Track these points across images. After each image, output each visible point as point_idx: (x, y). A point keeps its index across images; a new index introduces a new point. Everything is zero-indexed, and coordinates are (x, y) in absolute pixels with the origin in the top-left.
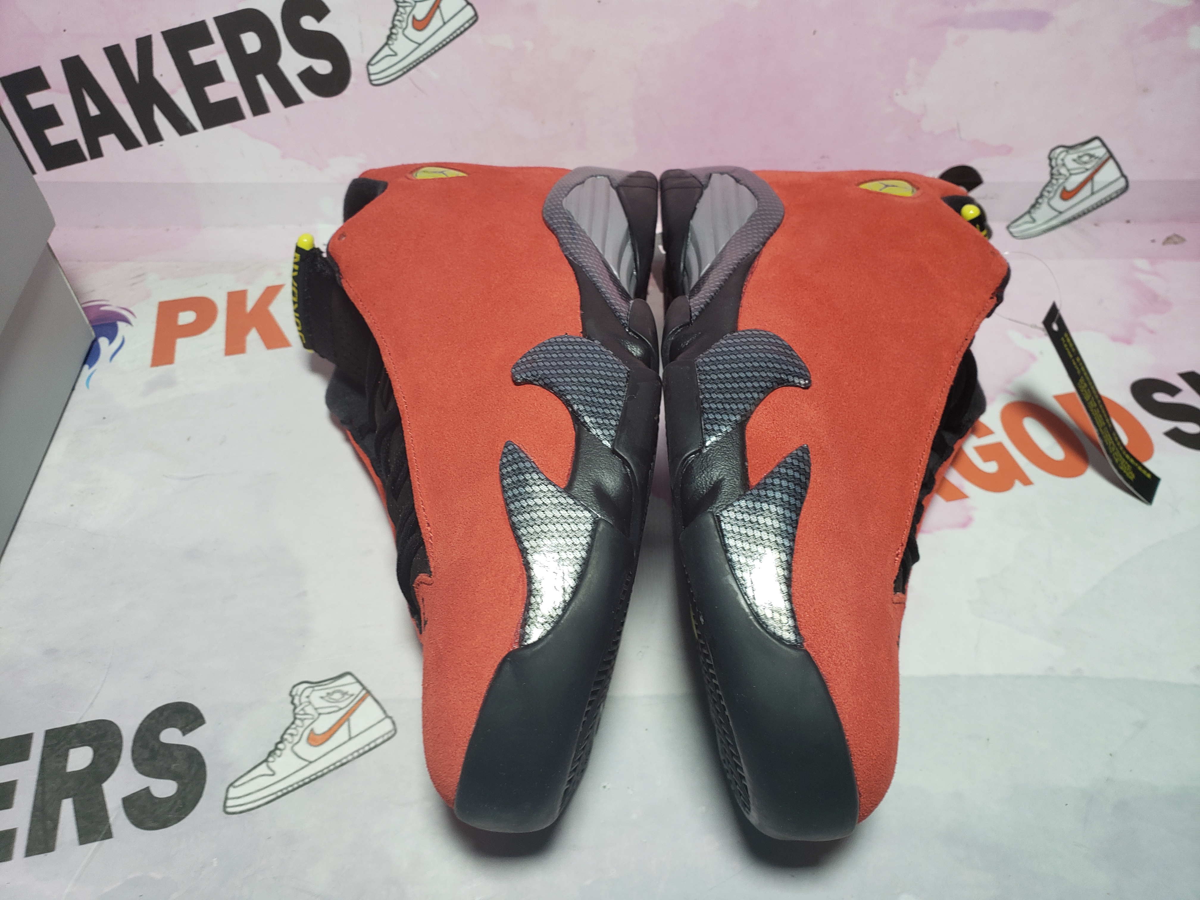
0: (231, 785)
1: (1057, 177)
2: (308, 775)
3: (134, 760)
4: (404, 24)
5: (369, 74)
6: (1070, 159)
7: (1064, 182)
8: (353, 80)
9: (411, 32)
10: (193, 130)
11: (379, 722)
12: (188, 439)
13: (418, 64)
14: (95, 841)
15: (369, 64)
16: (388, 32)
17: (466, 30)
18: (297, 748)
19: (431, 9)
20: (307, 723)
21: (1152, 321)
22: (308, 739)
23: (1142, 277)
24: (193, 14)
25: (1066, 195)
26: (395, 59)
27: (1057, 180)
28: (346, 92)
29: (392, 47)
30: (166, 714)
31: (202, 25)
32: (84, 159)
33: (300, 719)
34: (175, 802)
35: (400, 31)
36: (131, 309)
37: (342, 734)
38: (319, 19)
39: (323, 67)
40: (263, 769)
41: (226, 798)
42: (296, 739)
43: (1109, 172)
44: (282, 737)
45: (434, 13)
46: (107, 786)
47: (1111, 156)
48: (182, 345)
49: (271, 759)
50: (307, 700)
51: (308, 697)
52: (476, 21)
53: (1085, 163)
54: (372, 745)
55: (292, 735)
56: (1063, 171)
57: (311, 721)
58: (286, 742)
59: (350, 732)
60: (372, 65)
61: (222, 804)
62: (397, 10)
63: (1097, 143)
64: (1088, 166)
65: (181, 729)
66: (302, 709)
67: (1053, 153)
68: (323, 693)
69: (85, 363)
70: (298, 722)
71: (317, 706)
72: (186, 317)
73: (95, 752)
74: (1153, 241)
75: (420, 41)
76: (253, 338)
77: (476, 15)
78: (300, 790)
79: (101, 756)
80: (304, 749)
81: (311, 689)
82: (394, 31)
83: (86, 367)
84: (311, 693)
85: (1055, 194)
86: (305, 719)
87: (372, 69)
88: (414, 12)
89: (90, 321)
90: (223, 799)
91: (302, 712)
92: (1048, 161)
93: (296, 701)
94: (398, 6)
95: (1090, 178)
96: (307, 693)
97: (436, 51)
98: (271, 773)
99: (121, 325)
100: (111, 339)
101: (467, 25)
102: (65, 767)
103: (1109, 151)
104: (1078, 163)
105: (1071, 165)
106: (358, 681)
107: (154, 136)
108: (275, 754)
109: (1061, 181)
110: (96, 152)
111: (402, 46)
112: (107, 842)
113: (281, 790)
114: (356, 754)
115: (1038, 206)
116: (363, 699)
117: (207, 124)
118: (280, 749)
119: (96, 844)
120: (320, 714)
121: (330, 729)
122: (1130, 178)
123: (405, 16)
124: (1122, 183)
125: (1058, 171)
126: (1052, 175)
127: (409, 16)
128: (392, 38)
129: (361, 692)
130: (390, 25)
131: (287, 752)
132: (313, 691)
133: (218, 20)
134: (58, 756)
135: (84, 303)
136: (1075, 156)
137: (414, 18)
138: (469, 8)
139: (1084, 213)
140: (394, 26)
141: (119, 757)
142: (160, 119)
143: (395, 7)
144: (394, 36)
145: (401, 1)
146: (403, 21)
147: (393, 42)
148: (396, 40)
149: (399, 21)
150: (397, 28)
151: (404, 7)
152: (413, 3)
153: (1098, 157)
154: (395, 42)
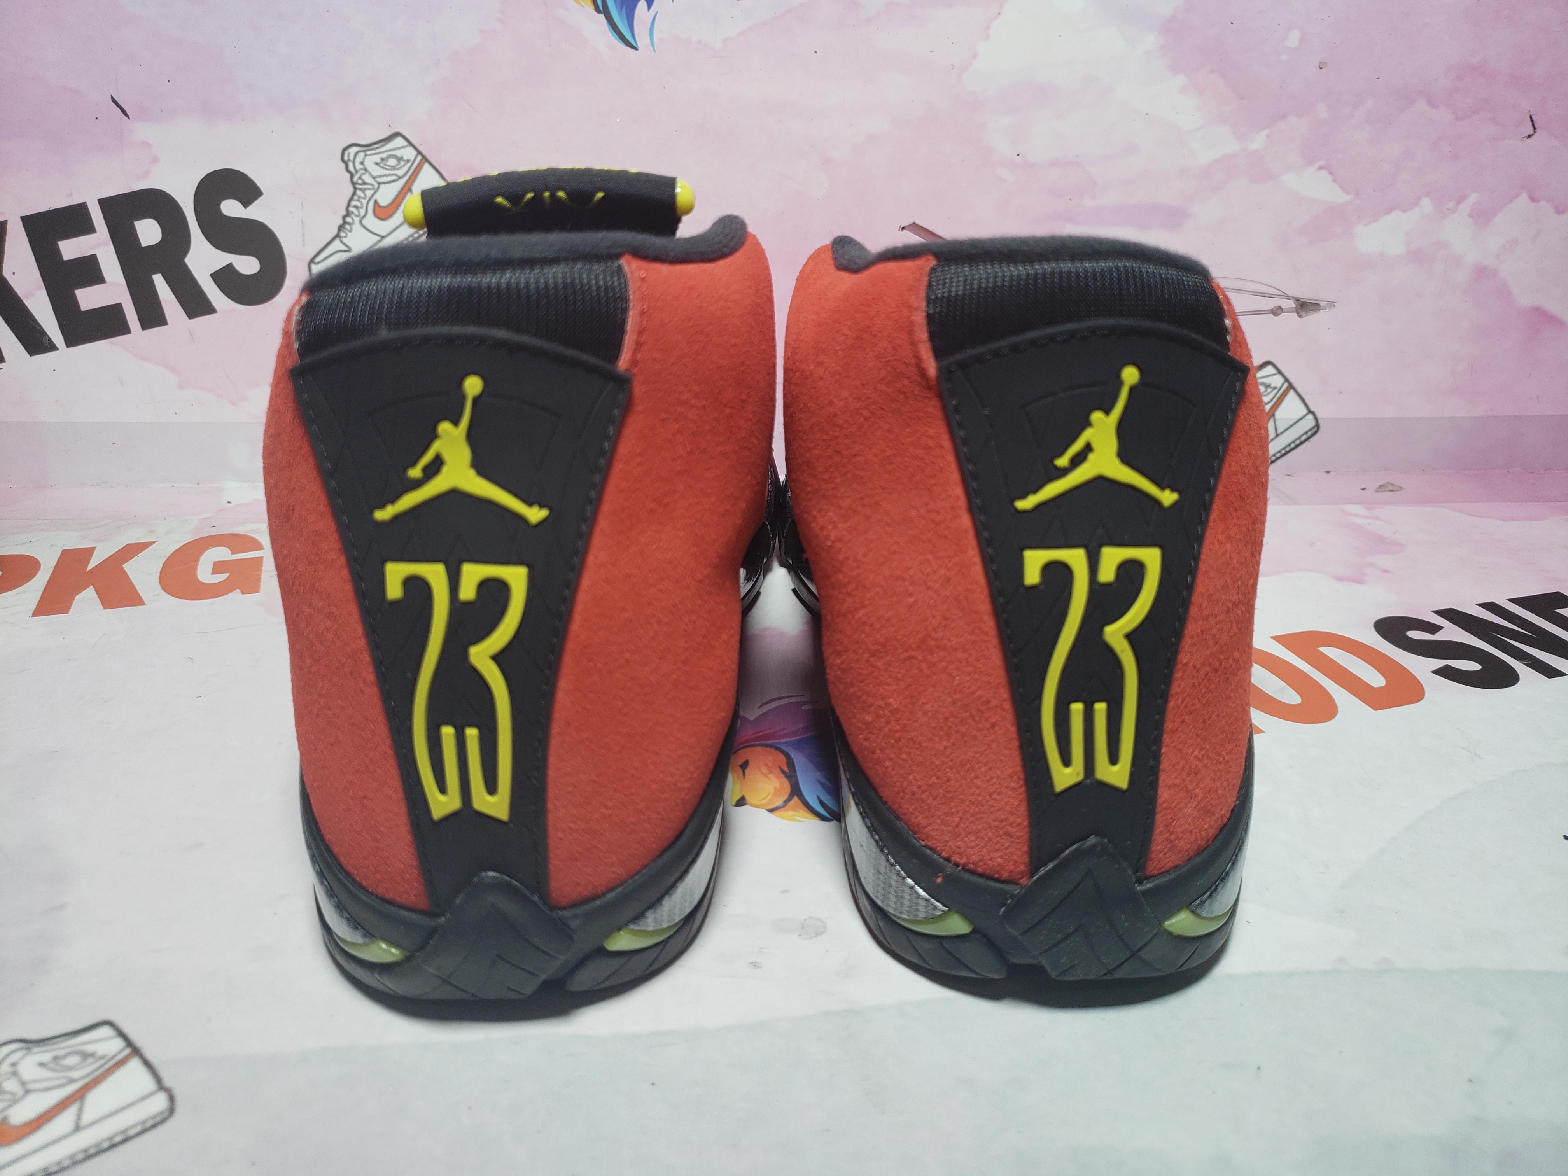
8: (287, 283)
9: (371, 221)
10: (51, 347)
11: (144, 1098)
15: (312, 261)
16: (341, 222)
19: (400, 192)
21: (1384, 561)
23: (1359, 521)
24: (69, 195)
28: (278, 299)
29: (344, 240)
31: (82, 209)
35: (357, 220)
38: (246, 204)
39: (248, 265)
43: (1293, 407)
45: (403, 197)
47: (1291, 387)
51: (14, 1064)
54: (118, 1138)
60: (315, 263)
62: (354, 194)
63: (1270, 370)
71: (27, 1079)
74: (1364, 489)
75: (384, 234)
76: (86, 597)
81: (23, 1052)
82: (348, 219)
84: (23, 1059)
87: (316, 269)
88: (376, 197)
94: (355, 189)
103: (1287, 380)
106: (121, 1034)
111: (358, 238)
114: (80, 1157)
116: (121, 1063)
117: (71, 340)
120: (28, 1092)
122: (1319, 415)
123: (365, 202)
124: (1310, 422)
127: (369, 201)
128: (345, 228)
129: (121, 1051)
132: (28, 1054)
133: (103, 202)
137: (376, 202)
140: (348, 214)
143: (351, 190)
144: (348, 227)
145: (360, 181)
146: (362, 207)
147: (346, 234)
148: (350, 231)
149: (356, 207)
150: (353, 216)
151: (363, 190)
152: (376, 185)
153: (1275, 388)
154: (348, 233)
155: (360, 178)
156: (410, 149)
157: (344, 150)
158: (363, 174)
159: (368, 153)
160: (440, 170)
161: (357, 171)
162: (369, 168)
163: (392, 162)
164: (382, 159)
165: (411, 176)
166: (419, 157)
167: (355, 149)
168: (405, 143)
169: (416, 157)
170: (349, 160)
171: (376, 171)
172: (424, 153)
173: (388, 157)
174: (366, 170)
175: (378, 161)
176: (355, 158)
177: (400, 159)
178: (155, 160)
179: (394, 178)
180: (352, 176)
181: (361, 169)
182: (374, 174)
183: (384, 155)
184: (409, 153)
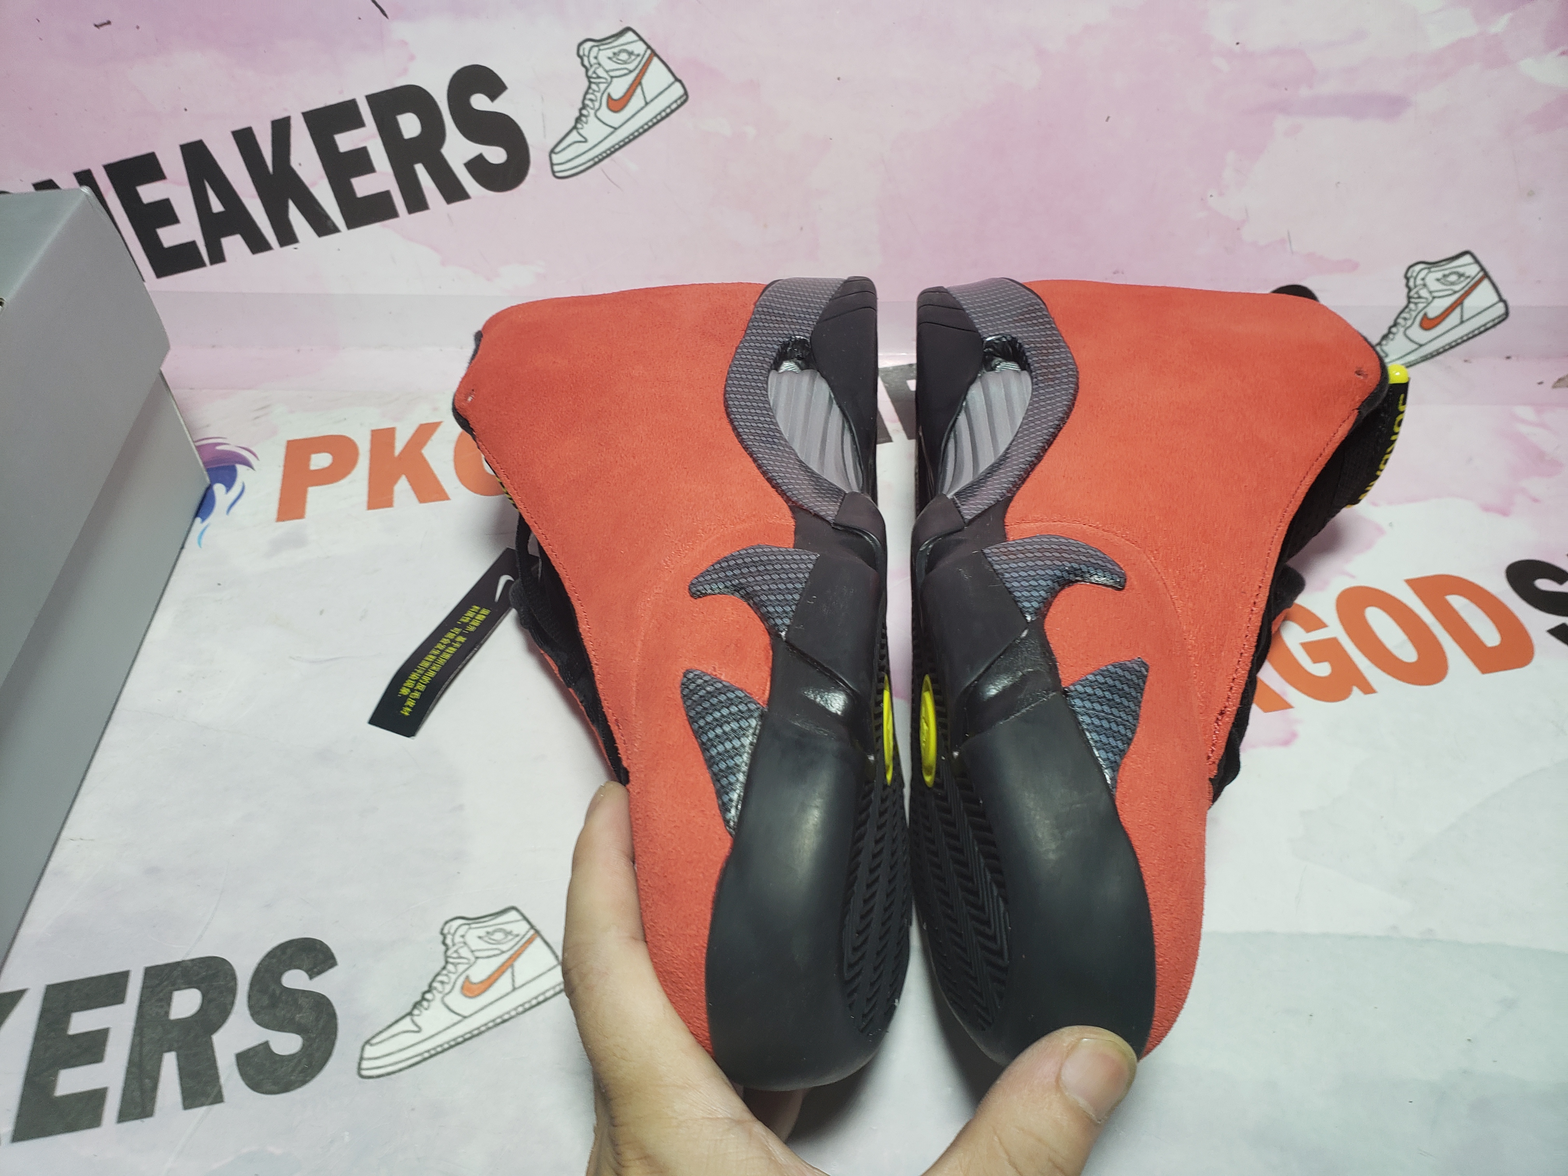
0: (368, 1042)
1: (1416, 301)
2: (461, 1033)
3: (251, 1007)
4: (597, 104)
5: (552, 165)
6: (1432, 278)
7: (1425, 307)
8: (532, 171)
9: (605, 113)
10: (335, 230)
11: (549, 970)
12: (321, 612)
13: (612, 153)
14: (202, 1105)
15: (552, 151)
16: (577, 114)
17: (673, 111)
18: (447, 1000)
19: (631, 86)
20: (461, 968)
21: (1536, 486)
22: (462, 988)
23: (1523, 429)
24: (341, 92)
25: (1428, 324)
26: (585, 147)
27: (1416, 304)
28: (523, 186)
29: (581, 131)
30: (289, 951)
31: (353, 104)
32: (203, 265)
33: (452, 963)
34: (300, 1061)
35: (592, 112)
36: (253, 449)
37: (504, 984)
38: (493, 97)
39: (496, 155)
40: (406, 1024)
41: (361, 1059)
42: (448, 988)
43: (1484, 295)
44: (430, 986)
45: (634, 91)
46: (218, 1039)
47: (1486, 275)
48: (315, 495)
49: (416, 1012)
50: (461, 940)
51: (463, 936)
52: (685, 101)
53: (1453, 283)
54: (541, 998)
55: (442, 982)
56: (1424, 293)
57: (466, 966)
58: (434, 992)
59: (513, 981)
60: (556, 153)
61: (356, 1065)
62: (589, 87)
63: (1467, 259)
64: (1457, 288)
65: (307, 971)
66: (456, 951)
67: (1411, 270)
68: (482, 932)
69: (197, 515)
70: (450, 967)
71: (473, 948)
72: (320, 461)
73: (204, 996)
74: (1540, 383)
75: (616, 126)
76: (402, 487)
77: (686, 93)
78: (451, 1051)
79: (210, 1001)
80: (457, 1000)
81: (467, 927)
82: (584, 112)
83: (198, 520)
84: (466, 932)
85: (1413, 323)
86: (459, 963)
87: (556, 159)
88: (609, 90)
89: (204, 463)
90: (357, 1060)
91: (455, 955)
92: (1404, 281)
93: (449, 941)
94: (590, 82)
95: (1459, 303)
96: (462, 931)
97: (635, 138)
98: (416, 1029)
99: (240, 468)
100: (229, 486)
101: (674, 106)
102: (167, 1013)
103: (1482, 269)
104: (1443, 284)
105: (1433, 285)
106: (525, 919)
107: (287, 237)
108: (421, 1006)
109: (1421, 306)
110: (217, 256)
111: (593, 130)
112: (217, 1107)
113: (428, 1051)
114: (520, 1009)
115: (1391, 336)
116: (530, 941)
117: (352, 223)
118: (427, 1000)
119: (204, 1109)
120: (477, 958)
121: (490, 977)
122: (1511, 304)
123: (599, 95)
124: (1500, 309)
125: (1417, 293)
126: (1409, 298)
127: (603, 94)
128: (581, 120)
129: (527, 932)
130: (580, 105)
131: (436, 1005)
132: (470, 928)
133: (371, 99)
134: (161, 1000)
135: (197, 441)
136: (1439, 275)
137: (609, 96)
138: (678, 84)
139: (1451, 347)
140: (584, 107)
141: (232, 1003)
142: (295, 216)
143: (586, 84)
144: (584, 119)
145: (594, 76)
146: (596, 100)
147: (582, 125)
148: (586, 123)
149: (591, 100)
150: (588, 109)
151: (597, 84)
152: (609, 79)
153: (1468, 277)
154: (585, 125)
155: (594, 72)
156: (641, 43)
157: (580, 45)
158: (597, 68)
159: (602, 47)
160: (669, 64)
161: (591, 66)
162: (602, 63)
163: (624, 56)
164: (615, 54)
165: (641, 70)
166: (649, 52)
167: (589, 44)
168: (635, 38)
169: (646, 52)
170: (584, 55)
171: (609, 65)
172: (653, 46)
173: (620, 52)
174: (599, 64)
175: (611, 55)
176: (589, 53)
177: (631, 53)
178: (412, 58)
179: (626, 71)
180: (587, 70)
181: (595, 64)
182: (607, 68)
183: (616, 50)
184: (639, 48)
